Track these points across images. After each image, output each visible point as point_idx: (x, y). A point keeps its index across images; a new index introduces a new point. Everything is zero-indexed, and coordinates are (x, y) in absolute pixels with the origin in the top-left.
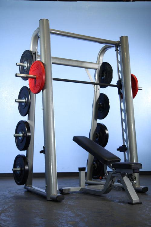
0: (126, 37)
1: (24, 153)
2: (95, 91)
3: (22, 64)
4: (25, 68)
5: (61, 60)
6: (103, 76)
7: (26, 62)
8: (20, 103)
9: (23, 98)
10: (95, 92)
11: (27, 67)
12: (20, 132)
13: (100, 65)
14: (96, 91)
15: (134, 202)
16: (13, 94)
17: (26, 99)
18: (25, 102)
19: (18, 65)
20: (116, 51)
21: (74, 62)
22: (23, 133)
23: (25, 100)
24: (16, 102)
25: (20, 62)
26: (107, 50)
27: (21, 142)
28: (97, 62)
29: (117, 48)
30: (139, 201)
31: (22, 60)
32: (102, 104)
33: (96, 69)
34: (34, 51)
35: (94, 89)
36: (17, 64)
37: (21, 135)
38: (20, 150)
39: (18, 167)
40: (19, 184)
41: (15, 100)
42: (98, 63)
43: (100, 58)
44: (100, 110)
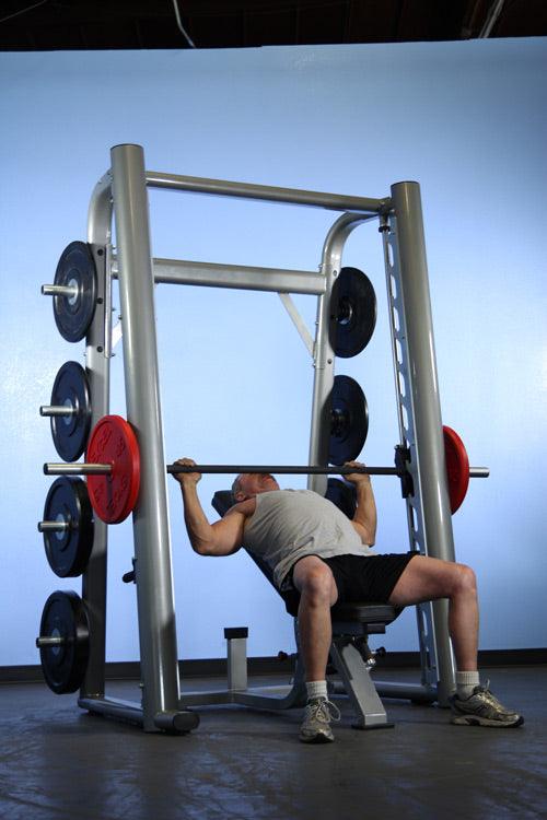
0: (414, 186)
1: (74, 585)
2: (318, 367)
3: (60, 289)
4: (72, 302)
5: (194, 270)
6: (344, 315)
7: (73, 282)
8: (58, 417)
9: (68, 401)
10: (318, 371)
11: (76, 297)
12: (61, 516)
13: (333, 278)
14: (321, 369)
15: (367, 723)
16: (40, 382)
17: (77, 404)
18: (74, 413)
19: (48, 293)
20: (381, 230)
21: (239, 274)
22: (69, 517)
23: (74, 407)
24: (44, 414)
25: (55, 284)
26: (356, 226)
27: (63, 547)
28: (321, 268)
29: (386, 221)
30: (384, 721)
31: (62, 275)
32: (345, 413)
33: (318, 294)
34: (101, 243)
35: (315, 362)
36: (45, 290)
37: (63, 524)
38: (62, 574)
39: (56, 631)
40: (59, 691)
41: (41, 408)
42: (323, 272)
43: (333, 256)
44: (338, 435)
